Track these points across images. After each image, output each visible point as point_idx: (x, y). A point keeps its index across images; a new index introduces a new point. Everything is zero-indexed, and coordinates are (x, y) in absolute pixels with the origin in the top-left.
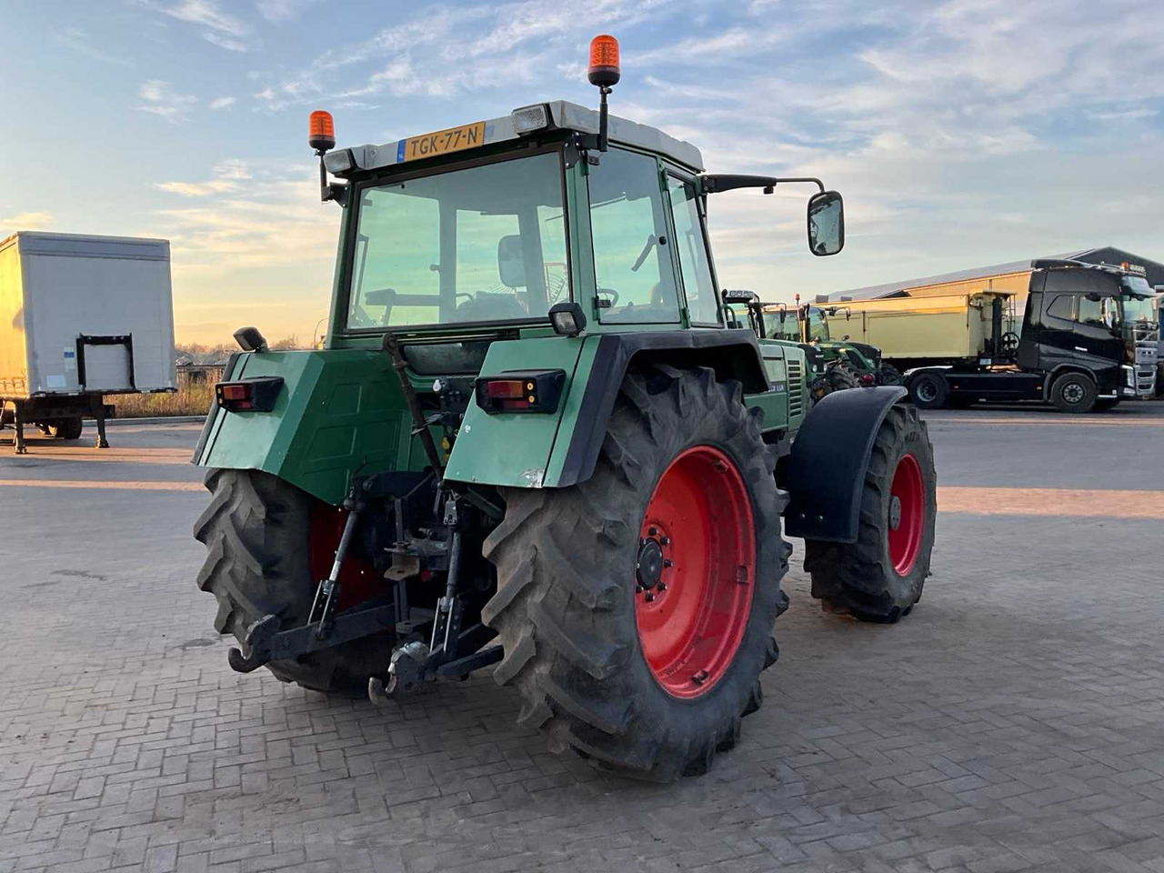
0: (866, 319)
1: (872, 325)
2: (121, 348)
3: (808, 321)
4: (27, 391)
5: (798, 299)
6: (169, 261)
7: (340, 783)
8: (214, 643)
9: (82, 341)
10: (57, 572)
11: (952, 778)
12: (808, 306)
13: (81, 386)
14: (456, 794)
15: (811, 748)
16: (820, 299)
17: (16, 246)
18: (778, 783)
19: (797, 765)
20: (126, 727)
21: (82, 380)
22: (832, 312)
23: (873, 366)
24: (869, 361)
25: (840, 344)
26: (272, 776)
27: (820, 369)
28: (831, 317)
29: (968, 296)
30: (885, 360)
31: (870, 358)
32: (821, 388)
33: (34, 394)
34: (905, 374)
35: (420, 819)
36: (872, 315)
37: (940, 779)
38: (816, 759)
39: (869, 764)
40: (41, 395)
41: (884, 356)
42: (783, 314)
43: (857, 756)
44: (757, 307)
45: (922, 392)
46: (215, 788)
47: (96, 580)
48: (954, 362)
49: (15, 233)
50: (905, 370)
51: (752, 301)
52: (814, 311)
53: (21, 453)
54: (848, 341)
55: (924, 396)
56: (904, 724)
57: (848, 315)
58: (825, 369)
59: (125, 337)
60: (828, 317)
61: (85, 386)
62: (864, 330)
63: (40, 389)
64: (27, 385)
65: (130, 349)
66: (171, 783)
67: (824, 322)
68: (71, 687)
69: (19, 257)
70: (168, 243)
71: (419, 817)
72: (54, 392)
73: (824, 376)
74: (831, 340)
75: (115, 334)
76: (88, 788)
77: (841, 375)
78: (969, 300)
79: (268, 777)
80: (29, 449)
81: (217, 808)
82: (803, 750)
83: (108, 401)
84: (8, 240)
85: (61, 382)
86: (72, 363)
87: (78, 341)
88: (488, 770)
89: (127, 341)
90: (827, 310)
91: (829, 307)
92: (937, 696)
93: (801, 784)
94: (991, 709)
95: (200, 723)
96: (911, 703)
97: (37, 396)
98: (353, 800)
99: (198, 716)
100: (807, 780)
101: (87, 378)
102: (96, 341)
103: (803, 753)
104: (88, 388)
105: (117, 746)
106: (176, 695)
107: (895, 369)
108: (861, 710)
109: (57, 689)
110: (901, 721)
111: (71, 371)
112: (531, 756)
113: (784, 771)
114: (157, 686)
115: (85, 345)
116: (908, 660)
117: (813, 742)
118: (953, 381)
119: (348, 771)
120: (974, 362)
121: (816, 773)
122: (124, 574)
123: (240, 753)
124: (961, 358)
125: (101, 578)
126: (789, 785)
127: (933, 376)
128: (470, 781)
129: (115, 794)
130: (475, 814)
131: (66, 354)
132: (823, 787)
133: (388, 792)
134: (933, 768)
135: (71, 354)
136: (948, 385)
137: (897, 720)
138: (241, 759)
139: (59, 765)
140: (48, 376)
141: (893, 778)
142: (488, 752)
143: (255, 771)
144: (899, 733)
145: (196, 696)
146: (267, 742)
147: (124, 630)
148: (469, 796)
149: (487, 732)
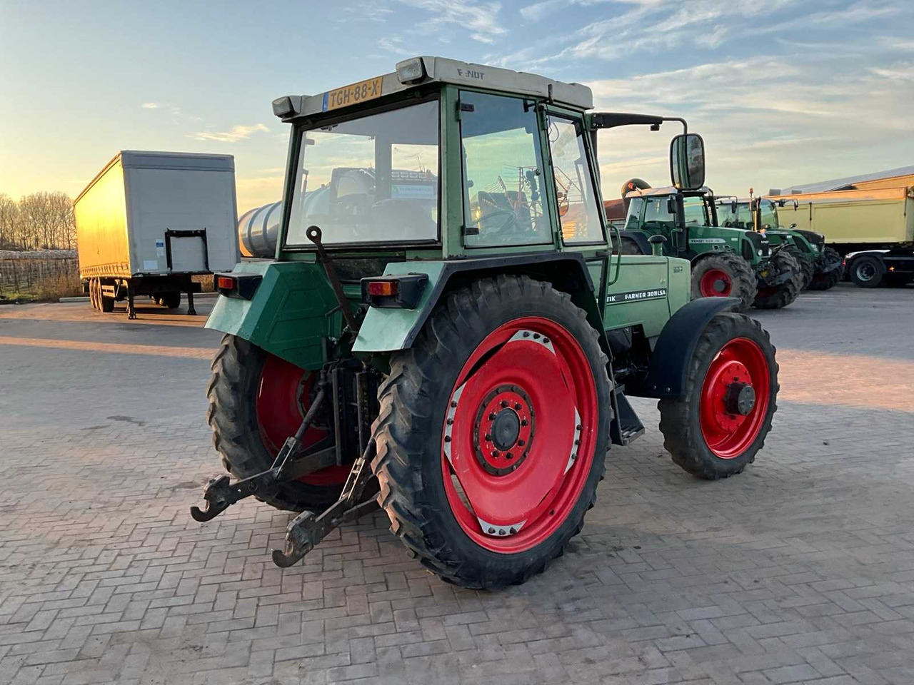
0: (813, 210)
1: (817, 213)
2: (198, 239)
3: (759, 211)
4: (130, 273)
5: (751, 193)
6: (233, 172)
7: (243, 633)
8: (199, 486)
9: (169, 234)
10: (111, 418)
11: (824, 677)
12: (760, 199)
13: (169, 269)
14: (337, 654)
15: (685, 630)
16: (773, 193)
17: (120, 163)
18: (644, 667)
19: (668, 648)
20: (98, 562)
21: (169, 264)
22: (782, 204)
23: (816, 250)
24: (813, 246)
25: (787, 231)
26: (190, 621)
27: (765, 253)
28: (781, 208)
29: (907, 189)
30: (827, 245)
31: (813, 243)
32: (765, 270)
33: (134, 275)
34: (847, 257)
35: (297, 679)
36: (818, 206)
37: (813, 677)
38: (689, 642)
39: (741, 652)
40: (140, 276)
41: (826, 241)
42: (734, 206)
43: (730, 642)
44: (711, 199)
45: (861, 272)
46: (139, 629)
47: (136, 425)
48: (891, 246)
49: (119, 152)
50: (848, 253)
51: (706, 195)
52: (764, 204)
53: (132, 319)
54: (795, 228)
55: (863, 277)
56: (785, 609)
57: (796, 206)
58: (770, 253)
59: (201, 231)
60: (778, 208)
61: (171, 269)
62: (811, 219)
63: (139, 271)
64: (129, 267)
65: (205, 241)
66: (107, 621)
67: (774, 212)
68: (72, 521)
69: (122, 169)
70: (233, 157)
71: (296, 676)
72: (149, 274)
73: (769, 259)
74: (780, 228)
75: (193, 229)
76: (39, 622)
77: (783, 257)
78: (907, 192)
79: (187, 622)
80: (138, 316)
81: (133, 650)
82: (677, 632)
83: (194, 279)
84: (115, 158)
85: (154, 266)
86: (162, 251)
87: (166, 234)
88: (375, 630)
89: (202, 234)
90: (777, 202)
91: (779, 199)
92: (824, 578)
93: (667, 670)
94: (879, 598)
95: (155, 563)
96: (797, 584)
97: (136, 276)
98: (246, 653)
99: (158, 555)
100: (672, 666)
101: (173, 262)
102: (180, 234)
103: (676, 635)
104: (174, 270)
105: (81, 581)
106: (149, 534)
107: (837, 253)
108: (745, 590)
109: (61, 523)
110: (783, 604)
111: (161, 257)
112: (418, 618)
113: (652, 655)
114: (137, 524)
115: (171, 238)
116: (802, 536)
117: (688, 623)
118: (889, 263)
119: (255, 620)
120: (909, 247)
121: (682, 660)
122: (159, 421)
123: (175, 595)
124: (898, 243)
125: (141, 424)
126: (654, 671)
127: (870, 258)
128: (355, 641)
129: (59, 628)
130: (347, 678)
131: (157, 244)
132: (686, 676)
133: (281, 646)
134: (807, 663)
135: (162, 244)
136: (885, 267)
137: (779, 604)
138: (173, 601)
139: (30, 596)
140: (144, 262)
141: (760, 671)
142: (381, 611)
143: (180, 615)
144: (779, 619)
145: (163, 536)
146: (200, 585)
147: (138, 470)
148: (349, 658)
149: (388, 590)
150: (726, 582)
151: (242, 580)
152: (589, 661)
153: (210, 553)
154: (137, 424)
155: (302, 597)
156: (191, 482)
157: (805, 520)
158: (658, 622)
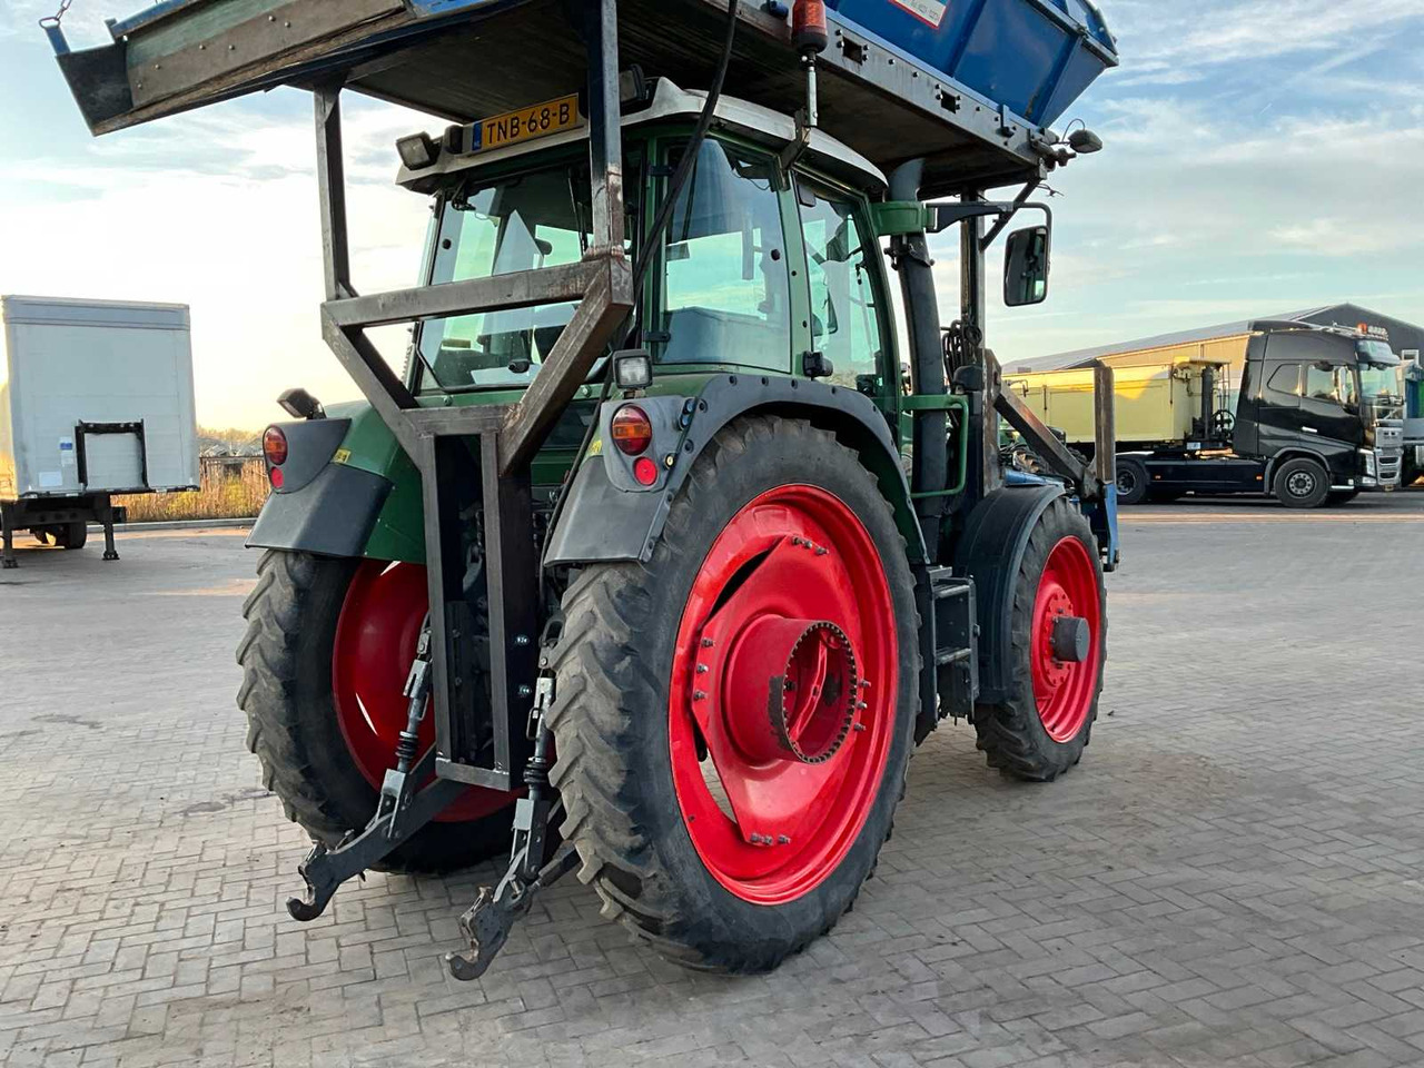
0: (1048, 396)
1: (1056, 403)
2: (130, 437)
4: (15, 492)
6: (189, 330)
7: (362, 987)
8: (224, 807)
9: (82, 430)
10: (39, 718)
11: (1121, 976)
13: (82, 485)
14: (505, 1001)
15: (949, 938)
18: (905, 982)
19: (931, 960)
20: (105, 916)
21: (82, 477)
26: (279, 979)
29: (1172, 365)
33: (24, 495)
35: (457, 1033)
36: (1055, 390)
37: (1106, 977)
38: (956, 951)
39: (1021, 957)
40: (33, 497)
41: (1069, 440)
43: (1006, 947)
46: (207, 994)
47: (86, 728)
48: (1155, 447)
53: (10, 567)
56: (1067, 906)
57: (1025, 390)
59: (135, 424)
61: (86, 485)
62: (1045, 408)
63: (30, 489)
64: (14, 483)
65: (141, 438)
66: (153, 988)
68: (41, 865)
70: (187, 307)
71: (455, 1030)
72: (48, 493)
75: (123, 421)
76: (49, 996)
78: (1173, 370)
79: (274, 980)
80: (20, 562)
81: (208, 1020)
82: (940, 940)
83: (116, 502)
85: (57, 480)
86: (71, 455)
87: (77, 429)
88: (548, 969)
89: (138, 429)
93: (934, 984)
94: (1176, 886)
95: (195, 911)
96: (1077, 878)
97: (26, 497)
98: (376, 1010)
99: (195, 901)
100: (942, 979)
101: (88, 475)
102: (99, 429)
103: (940, 944)
104: (90, 488)
105: (91, 941)
106: (170, 875)
107: (1083, 456)
108: (1015, 888)
109: (24, 868)
110: (1062, 901)
111: (69, 466)
112: (602, 951)
113: (913, 966)
114: (147, 863)
115: (86, 435)
116: (1077, 823)
117: (953, 930)
118: (1154, 470)
119: (374, 971)
120: (1179, 447)
121: (954, 969)
122: (122, 720)
123: (244, 948)
124: (1164, 442)
125: (93, 725)
126: (919, 986)
127: (1129, 464)
128: (524, 984)
129: (82, 1004)
130: (526, 1026)
131: (62, 445)
132: (960, 988)
133: (422, 998)
134: (1100, 962)
135: (69, 446)
136: (1148, 474)
137: (1060, 901)
138: (243, 957)
139: (17, 966)
140: (41, 474)
141: (1048, 975)
142: (550, 946)
143: (260, 972)
144: (1061, 917)
145: (194, 877)
146: (276, 934)
147: (115, 791)
148: (521, 1003)
149: (551, 921)
150: (991, 880)
151: (336, 924)
152: (838, 981)
153: (277, 893)
154: (87, 726)
155: (432, 938)
156: (209, 803)
157: (1078, 803)
158: (915, 932)
